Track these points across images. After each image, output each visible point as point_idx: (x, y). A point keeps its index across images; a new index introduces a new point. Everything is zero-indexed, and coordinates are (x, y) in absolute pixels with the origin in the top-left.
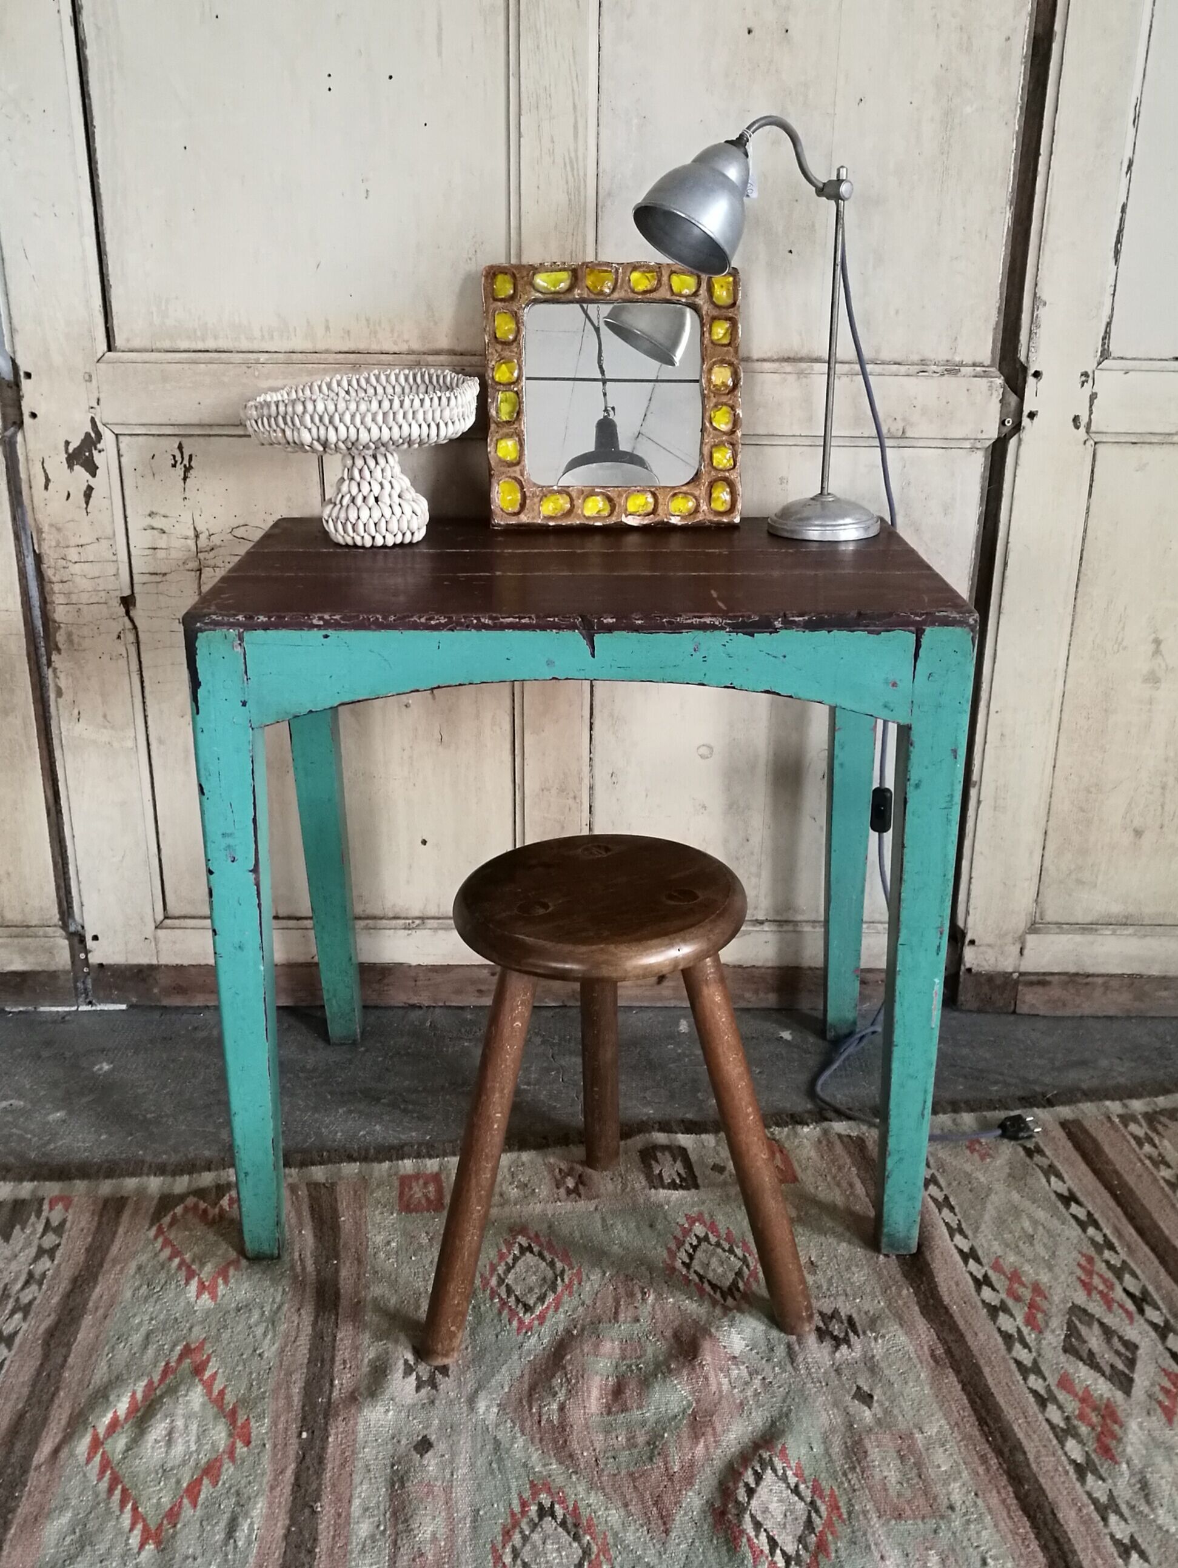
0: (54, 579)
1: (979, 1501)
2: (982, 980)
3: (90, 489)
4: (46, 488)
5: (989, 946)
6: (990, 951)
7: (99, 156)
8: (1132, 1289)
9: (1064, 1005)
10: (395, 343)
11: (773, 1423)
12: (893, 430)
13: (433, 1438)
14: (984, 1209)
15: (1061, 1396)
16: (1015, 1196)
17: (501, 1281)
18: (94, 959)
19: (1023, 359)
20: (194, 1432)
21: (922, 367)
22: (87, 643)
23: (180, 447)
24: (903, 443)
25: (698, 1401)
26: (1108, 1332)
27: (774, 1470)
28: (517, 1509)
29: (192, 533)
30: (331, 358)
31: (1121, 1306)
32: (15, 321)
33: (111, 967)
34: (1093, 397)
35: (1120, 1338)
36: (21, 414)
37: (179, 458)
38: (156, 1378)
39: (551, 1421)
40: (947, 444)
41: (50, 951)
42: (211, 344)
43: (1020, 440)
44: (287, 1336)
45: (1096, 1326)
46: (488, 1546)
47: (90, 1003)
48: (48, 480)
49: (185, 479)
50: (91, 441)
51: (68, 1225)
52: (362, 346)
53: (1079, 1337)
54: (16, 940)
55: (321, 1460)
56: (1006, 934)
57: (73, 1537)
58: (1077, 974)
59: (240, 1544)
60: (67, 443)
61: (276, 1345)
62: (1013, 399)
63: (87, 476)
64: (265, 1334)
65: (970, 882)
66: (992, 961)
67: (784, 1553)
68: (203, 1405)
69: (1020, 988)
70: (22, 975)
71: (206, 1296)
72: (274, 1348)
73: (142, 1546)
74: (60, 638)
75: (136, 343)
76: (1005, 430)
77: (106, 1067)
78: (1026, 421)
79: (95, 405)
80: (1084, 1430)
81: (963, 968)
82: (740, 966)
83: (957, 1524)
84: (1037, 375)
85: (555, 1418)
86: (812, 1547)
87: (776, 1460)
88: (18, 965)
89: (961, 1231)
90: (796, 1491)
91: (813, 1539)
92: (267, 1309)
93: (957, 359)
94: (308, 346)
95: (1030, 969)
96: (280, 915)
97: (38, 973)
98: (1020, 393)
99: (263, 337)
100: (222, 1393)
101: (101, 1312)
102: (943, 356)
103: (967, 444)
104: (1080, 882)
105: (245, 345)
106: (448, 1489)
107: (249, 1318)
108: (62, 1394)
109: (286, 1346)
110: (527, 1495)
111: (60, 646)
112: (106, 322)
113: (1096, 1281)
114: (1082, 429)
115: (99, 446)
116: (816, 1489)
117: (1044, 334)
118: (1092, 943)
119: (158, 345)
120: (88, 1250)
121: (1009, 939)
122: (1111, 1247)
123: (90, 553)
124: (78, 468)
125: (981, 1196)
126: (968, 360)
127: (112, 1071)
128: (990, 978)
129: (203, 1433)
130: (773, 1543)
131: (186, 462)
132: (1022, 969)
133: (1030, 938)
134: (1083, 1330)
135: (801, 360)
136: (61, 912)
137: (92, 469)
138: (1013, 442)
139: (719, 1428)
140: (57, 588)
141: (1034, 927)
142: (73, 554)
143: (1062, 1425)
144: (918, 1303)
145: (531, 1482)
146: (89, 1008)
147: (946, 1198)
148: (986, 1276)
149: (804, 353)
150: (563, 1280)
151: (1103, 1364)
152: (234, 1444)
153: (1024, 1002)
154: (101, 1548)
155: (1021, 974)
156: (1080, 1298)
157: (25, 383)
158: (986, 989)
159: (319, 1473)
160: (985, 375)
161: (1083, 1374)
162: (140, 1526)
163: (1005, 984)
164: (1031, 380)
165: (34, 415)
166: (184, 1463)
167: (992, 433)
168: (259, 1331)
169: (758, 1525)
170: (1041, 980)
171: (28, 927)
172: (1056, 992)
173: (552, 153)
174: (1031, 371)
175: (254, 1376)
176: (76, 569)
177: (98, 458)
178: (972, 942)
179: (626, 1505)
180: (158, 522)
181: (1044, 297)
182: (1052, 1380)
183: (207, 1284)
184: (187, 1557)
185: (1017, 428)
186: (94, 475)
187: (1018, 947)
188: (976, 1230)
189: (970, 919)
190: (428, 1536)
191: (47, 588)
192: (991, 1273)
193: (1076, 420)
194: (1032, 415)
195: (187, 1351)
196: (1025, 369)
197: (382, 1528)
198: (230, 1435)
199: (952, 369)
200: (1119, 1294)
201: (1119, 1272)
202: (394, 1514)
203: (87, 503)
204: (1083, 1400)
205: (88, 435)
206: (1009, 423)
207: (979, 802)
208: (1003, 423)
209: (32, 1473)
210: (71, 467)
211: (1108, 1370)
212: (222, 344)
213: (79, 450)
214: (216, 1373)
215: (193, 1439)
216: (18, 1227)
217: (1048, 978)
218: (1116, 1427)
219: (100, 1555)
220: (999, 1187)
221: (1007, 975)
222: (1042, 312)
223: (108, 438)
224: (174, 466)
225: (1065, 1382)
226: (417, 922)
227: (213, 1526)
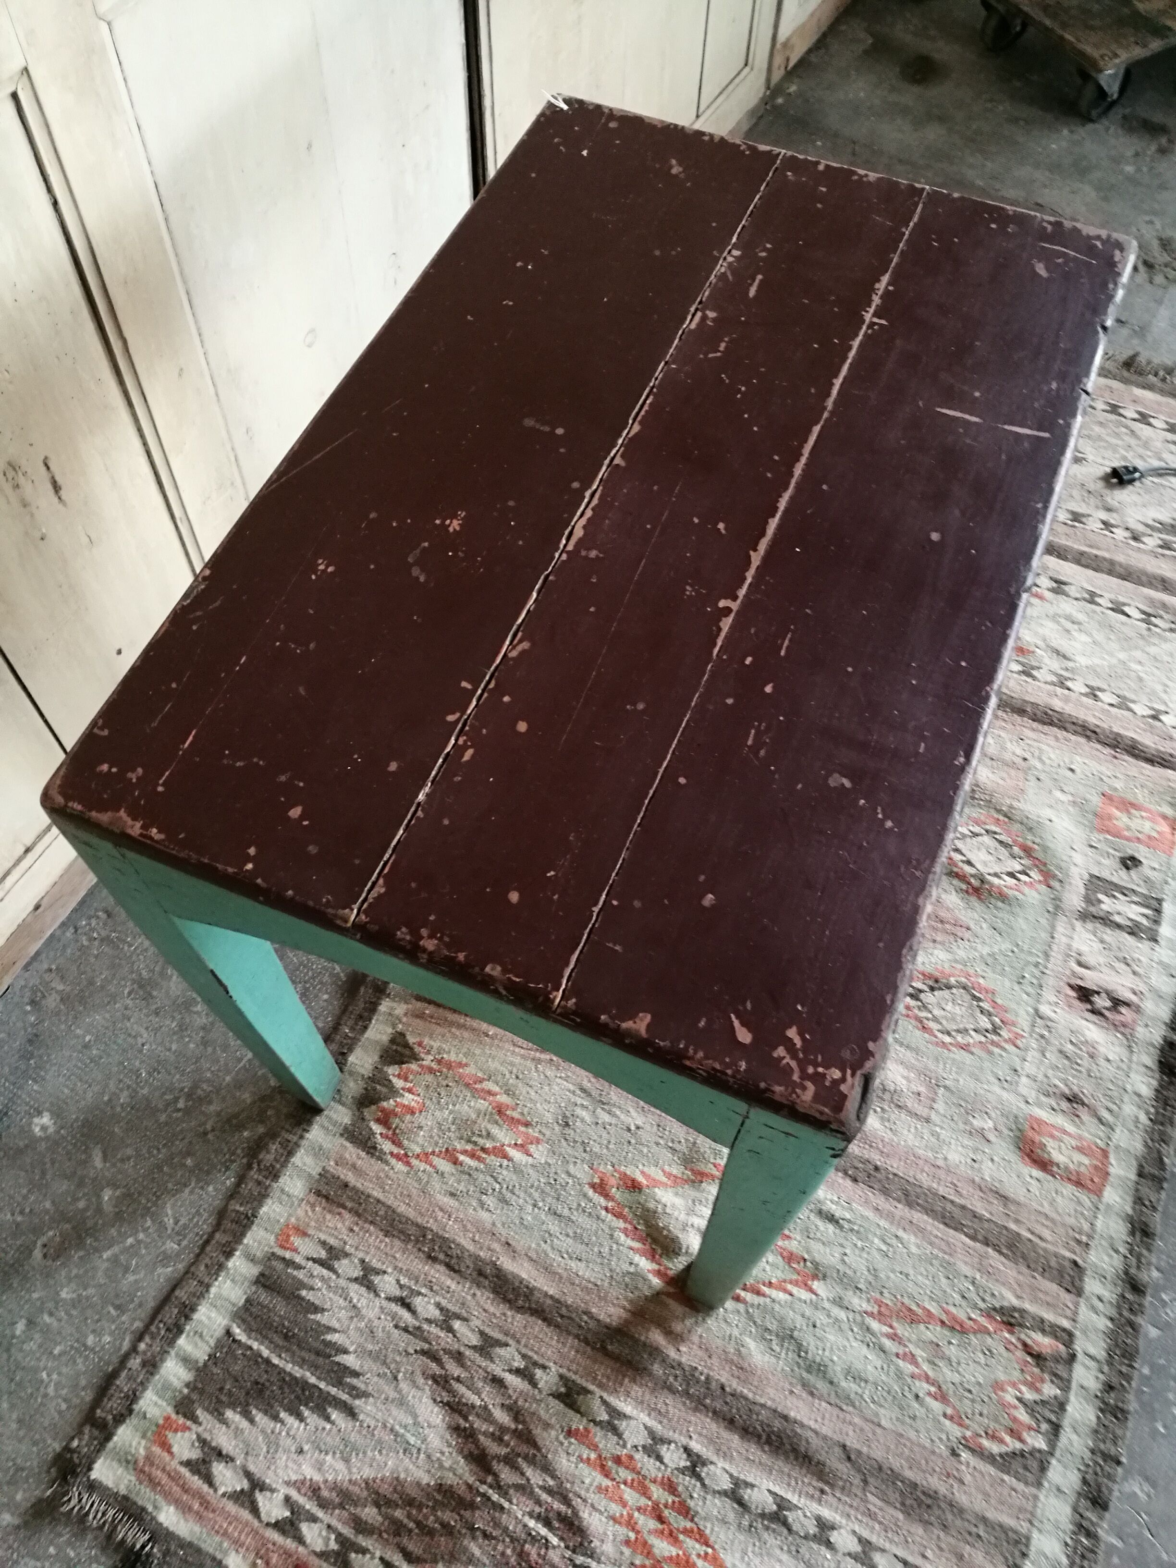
1: (1028, 741)
38: (621, 1224)
46: (930, 1046)
51: (333, 1242)
57: (774, 1342)
59: (848, 1216)
61: (631, 1110)
67: (1019, 872)
68: (677, 1194)
71: (532, 1148)
72: (633, 1113)
73: (812, 1291)
77: (44, 1120)
83: (1038, 765)
86: (1022, 854)
91: (1016, 849)
92: (579, 1101)
100: (669, 1175)
101: (496, 1246)
107: (582, 1119)
108: (594, 1310)
120: (389, 1234)
127: (57, 1116)
130: (1011, 875)
154: (799, 1322)
162: (789, 1287)
168: (605, 1117)
169: (996, 875)
175: (662, 1142)
179: (934, 941)
183: (519, 1142)
184: (843, 1261)
190: (904, 1082)
195: (601, 1188)
197: (879, 1109)
209: (683, 1360)
214: (642, 1172)
216: (304, 1293)
219: (808, 1325)
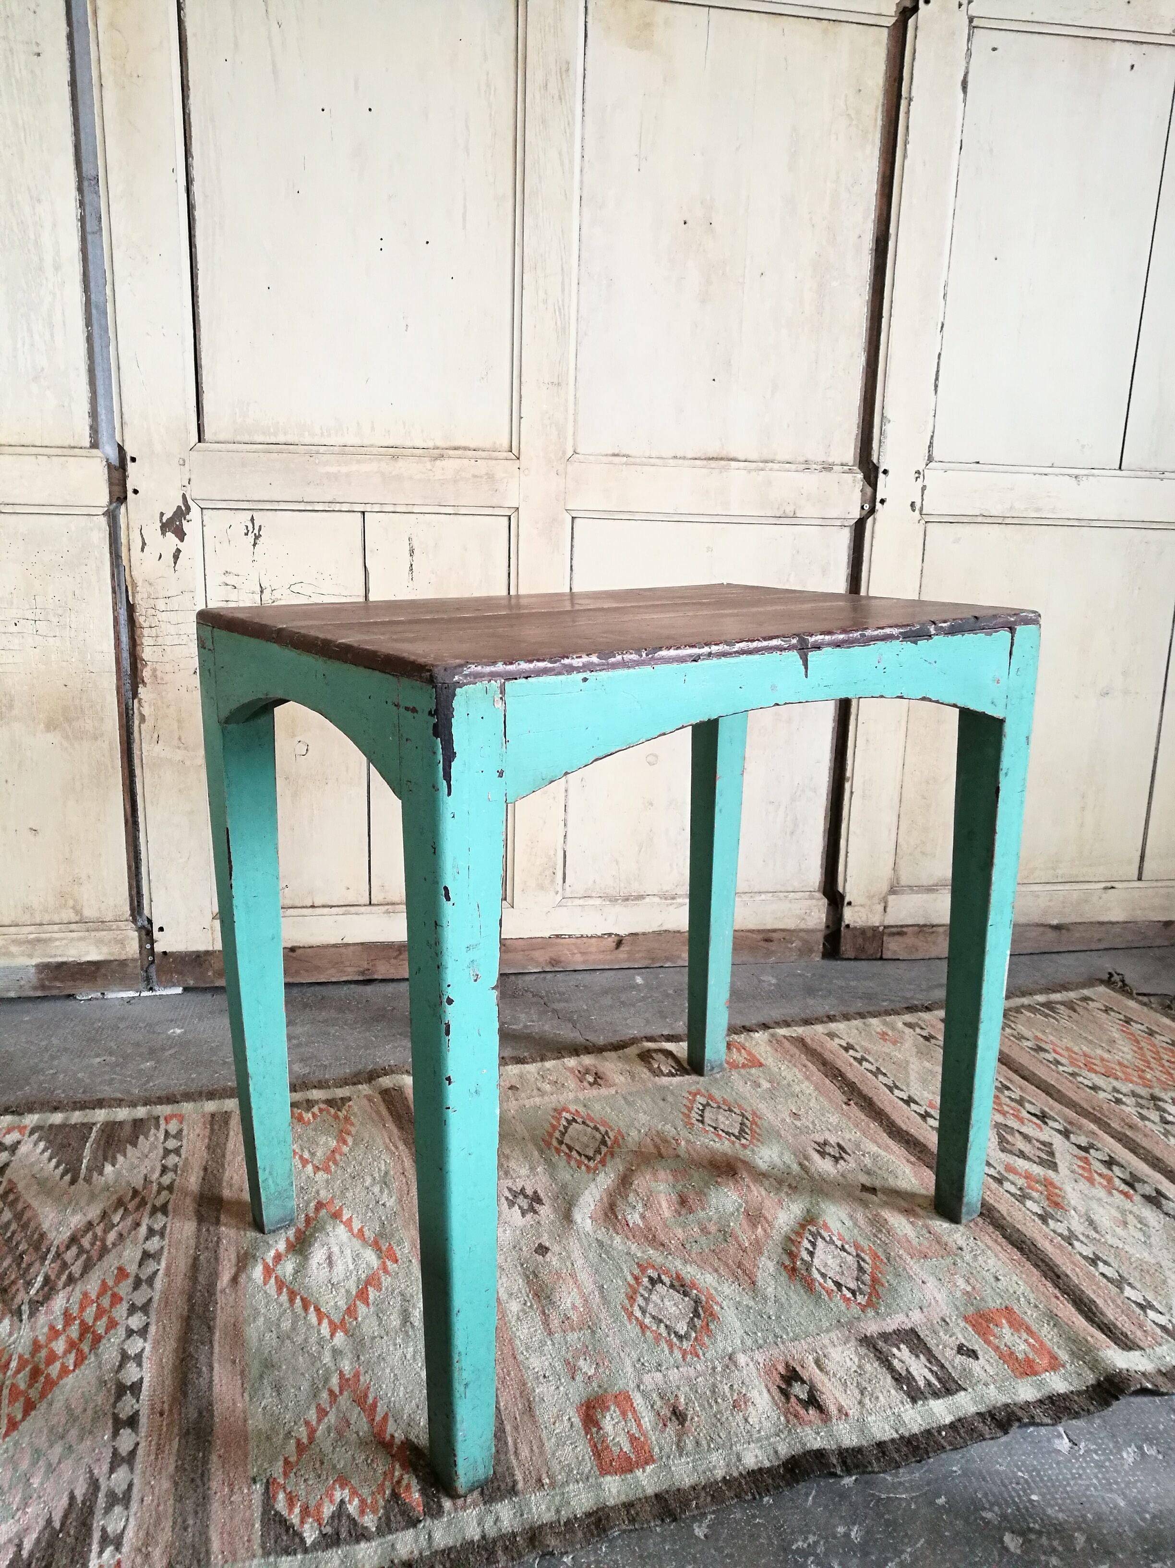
0: (144, 625)
1: (979, 1243)
2: (857, 933)
3: (178, 551)
4: (142, 550)
5: (862, 905)
6: (862, 909)
7: (200, 292)
8: (1033, 1111)
9: (917, 950)
10: (424, 441)
11: (808, 1211)
12: (787, 511)
13: (547, 1244)
14: (907, 1073)
15: (1011, 1176)
16: (927, 1065)
17: (561, 1142)
18: (159, 948)
19: (875, 461)
20: (350, 1256)
21: (807, 467)
22: (167, 678)
23: (252, 519)
24: (794, 521)
25: (746, 1202)
26: (1026, 1137)
27: (823, 1238)
28: (632, 1282)
29: (259, 589)
30: (375, 450)
31: (1030, 1121)
32: (125, 417)
33: (172, 954)
34: (924, 488)
35: (1038, 1141)
36: (125, 491)
37: (250, 529)
38: (302, 1226)
39: (637, 1225)
40: (824, 522)
41: (122, 942)
42: (281, 439)
43: (875, 519)
44: (400, 1190)
45: (1017, 1134)
46: (619, 1307)
47: (151, 989)
48: (144, 544)
49: (255, 545)
50: (182, 513)
51: (185, 1132)
52: (398, 443)
53: (1008, 1142)
54: (93, 934)
56: (873, 896)
58: (925, 926)
60: (162, 514)
62: (869, 490)
63: (177, 540)
64: (381, 1191)
65: (847, 856)
66: (864, 917)
67: (848, 1288)
68: (350, 1238)
69: (885, 938)
70: (97, 965)
71: (321, 1172)
73: (333, 1334)
74: (146, 674)
75: (222, 437)
76: (864, 513)
77: (178, 1031)
78: (878, 505)
79: (186, 483)
80: (1035, 1195)
81: (843, 925)
82: (679, 932)
83: (968, 1258)
84: (885, 472)
85: (640, 1222)
86: (869, 1282)
87: (822, 1232)
88: (94, 955)
89: (897, 1087)
90: (843, 1249)
91: (867, 1278)
92: (376, 1176)
93: (831, 460)
94: (357, 441)
95: (892, 923)
97: (111, 961)
98: (874, 487)
99: (322, 434)
100: (361, 1231)
102: (820, 459)
103: (839, 523)
104: (923, 853)
105: (308, 440)
106: (573, 1275)
107: (364, 1181)
109: (402, 1196)
110: (637, 1272)
111: (146, 680)
112: (198, 420)
113: (1006, 1108)
114: (917, 512)
115: (188, 517)
116: (857, 1246)
117: (889, 442)
118: (935, 900)
119: (238, 438)
120: (208, 1148)
121: (876, 900)
122: (1008, 1088)
123: (174, 604)
124: (169, 535)
125: (903, 1066)
126: (838, 461)
127: (185, 1033)
128: (863, 931)
129: (356, 1257)
130: (838, 1285)
131: (256, 531)
132: (886, 923)
133: (891, 898)
134: (1009, 1137)
135: (722, 459)
136: (132, 909)
137: (181, 535)
138: (870, 521)
139: (770, 1218)
140: (146, 632)
141: (893, 890)
142: (161, 604)
143: (1018, 1193)
144: (885, 1131)
145: (637, 1264)
146: (150, 993)
147: (878, 1069)
148: (926, 1112)
149: (723, 455)
150: (609, 1137)
151: (1031, 1156)
152: (384, 1263)
153: (888, 949)
155: (885, 927)
156: (999, 1118)
157: (130, 466)
158: (860, 941)
160: (850, 471)
161: (1021, 1163)
162: (326, 1322)
163: (874, 936)
164: (881, 476)
165: (136, 492)
166: (347, 1278)
167: (856, 514)
168: (376, 1189)
169: (823, 1275)
170: (899, 931)
171: (102, 922)
172: (909, 940)
173: (545, 302)
174: (881, 470)
176: (163, 616)
177: (186, 527)
178: (849, 903)
179: (716, 1270)
180: (231, 580)
181: (889, 417)
182: (1001, 1168)
183: (320, 1166)
184: (374, 1338)
185: (872, 511)
186: (182, 540)
187: (883, 905)
188: (908, 1085)
189: (847, 885)
190: (569, 1305)
191: (138, 632)
192: (929, 1110)
193: (913, 504)
194: (882, 501)
195: (320, 1206)
196: (876, 468)
197: (529, 1304)
198: (379, 1257)
199: (828, 468)
200: (1024, 1114)
201: (1021, 1102)
202: (536, 1295)
203: (175, 563)
204: (1026, 1178)
205: (179, 507)
206: (867, 507)
207: (852, 793)
208: (862, 508)
209: (219, 1295)
210: (163, 533)
211: (1037, 1160)
212: (290, 439)
213: (171, 520)
214: (352, 1216)
215: (350, 1261)
216: (141, 1137)
217: (905, 929)
218: (1057, 1191)
220: (914, 1060)
221: (874, 929)
222: (888, 428)
223: (195, 511)
224: (246, 534)
225: (1010, 1168)
227: (389, 1316)
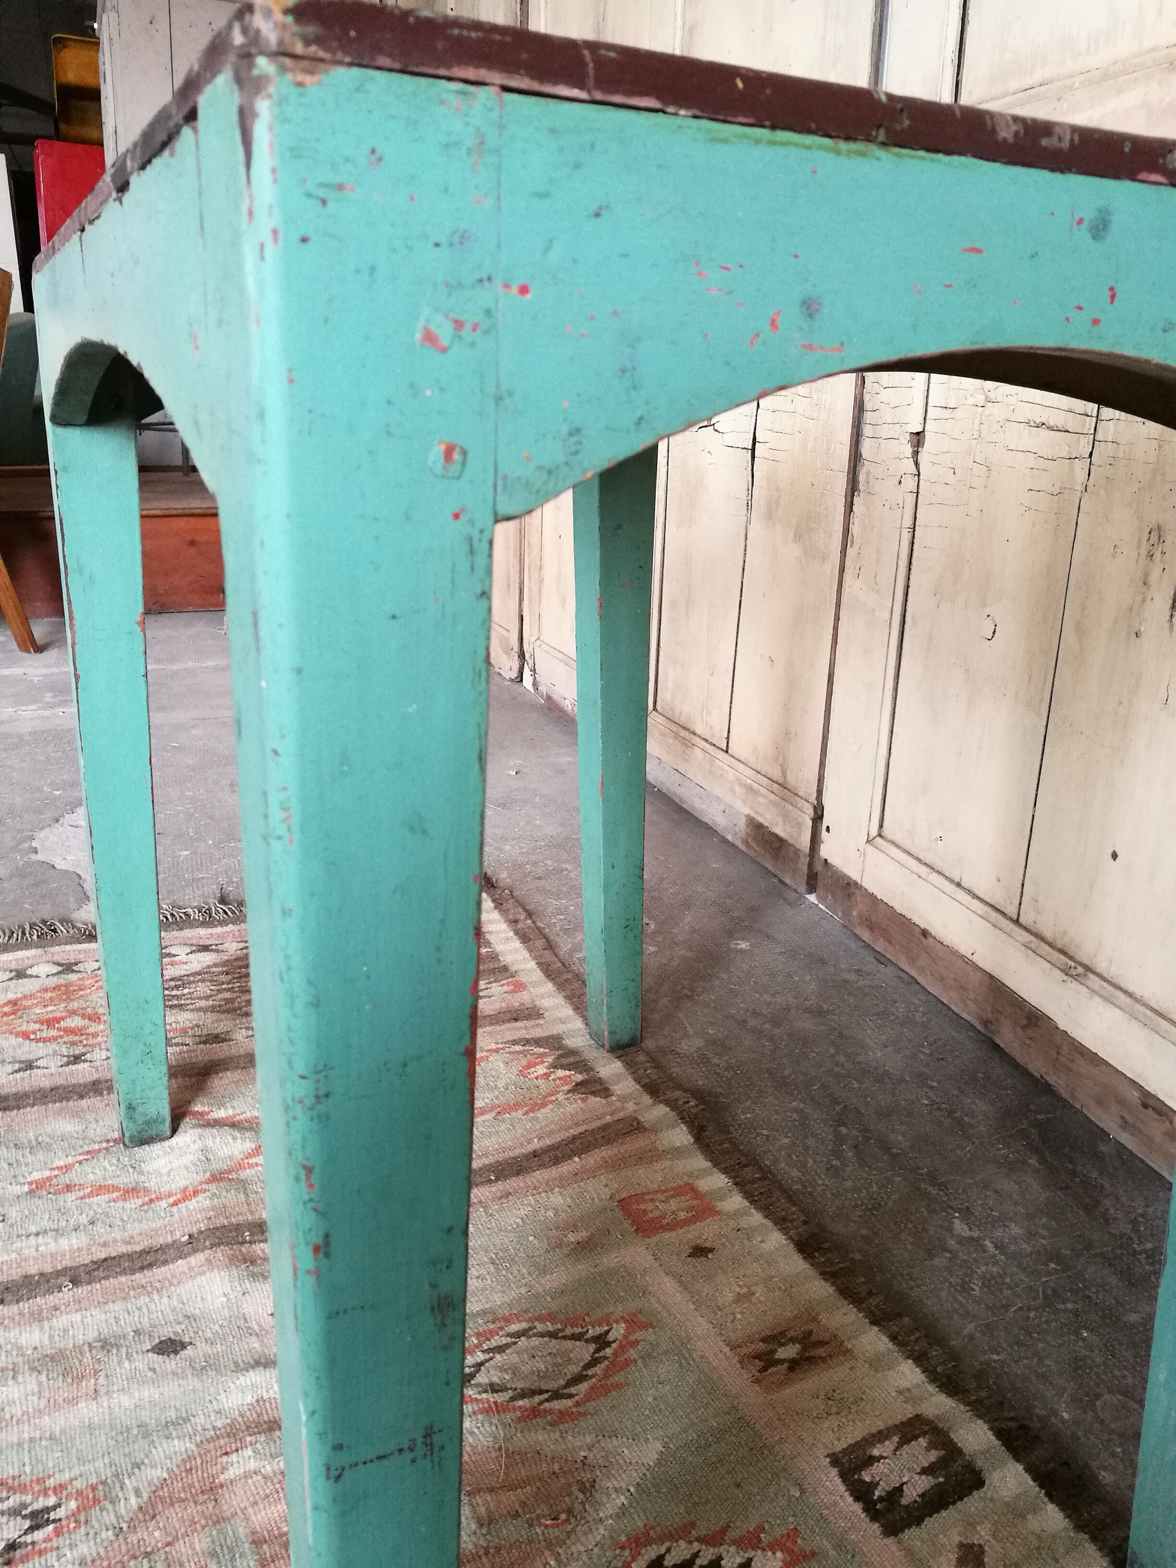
0: (870, 407)
13: (186, 1353)
18: (824, 852)
22: (876, 486)
33: (831, 867)
39: (224, 1469)
41: (800, 827)
42: (1038, 77)
54: (785, 804)
55: (150, 1266)
68: (227, 1157)
70: (781, 842)
73: (27, 1183)
74: (862, 478)
75: (976, 96)
77: (745, 946)
85: (231, 1474)
88: (780, 829)
94: (1133, 48)
96: (963, 885)
97: (789, 845)
111: (861, 486)
150: (547, 1400)
152: (173, 1195)
159: (124, 1272)
166: (144, 1173)
171: (795, 794)
198: (186, 1188)
226: (1080, 970)
